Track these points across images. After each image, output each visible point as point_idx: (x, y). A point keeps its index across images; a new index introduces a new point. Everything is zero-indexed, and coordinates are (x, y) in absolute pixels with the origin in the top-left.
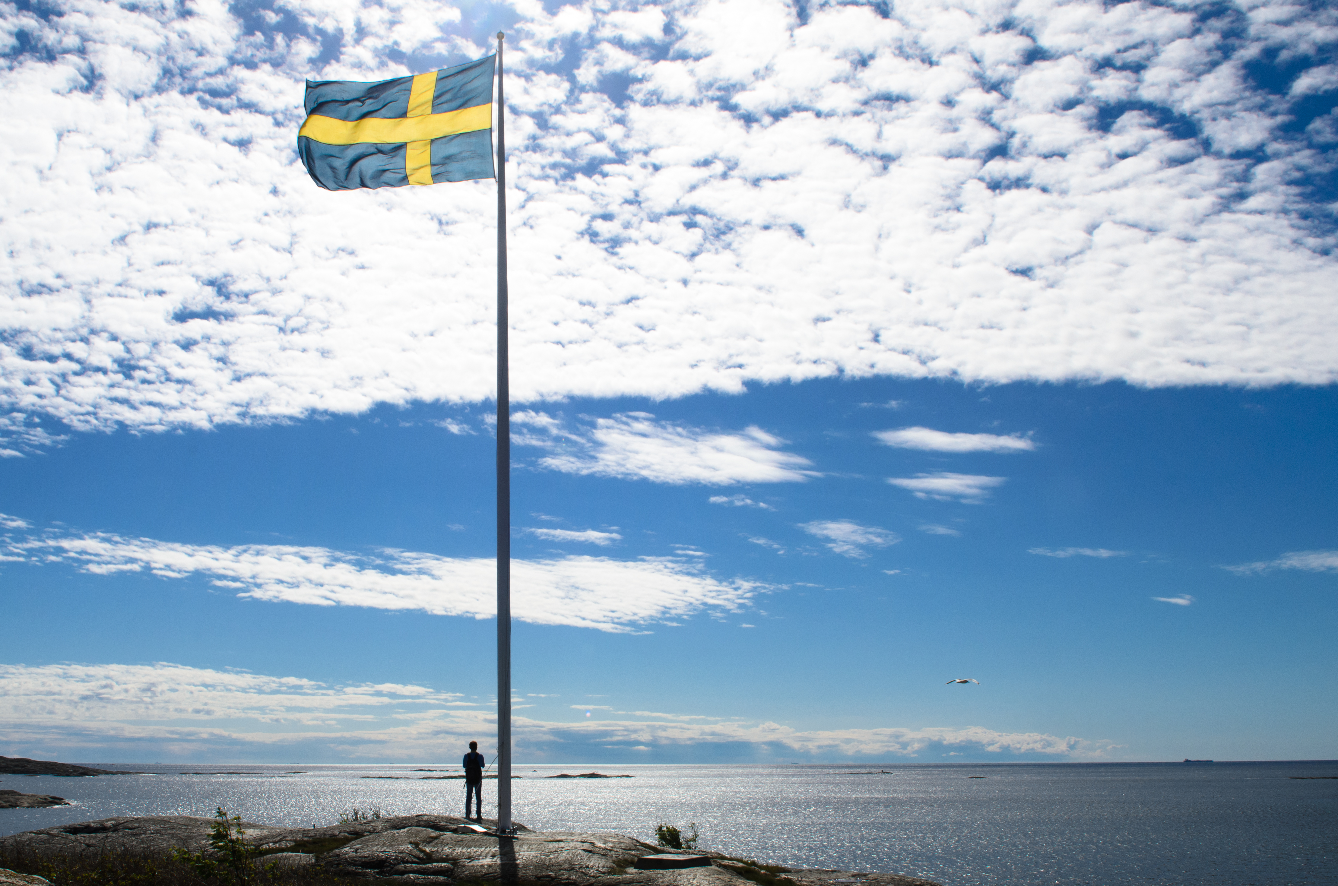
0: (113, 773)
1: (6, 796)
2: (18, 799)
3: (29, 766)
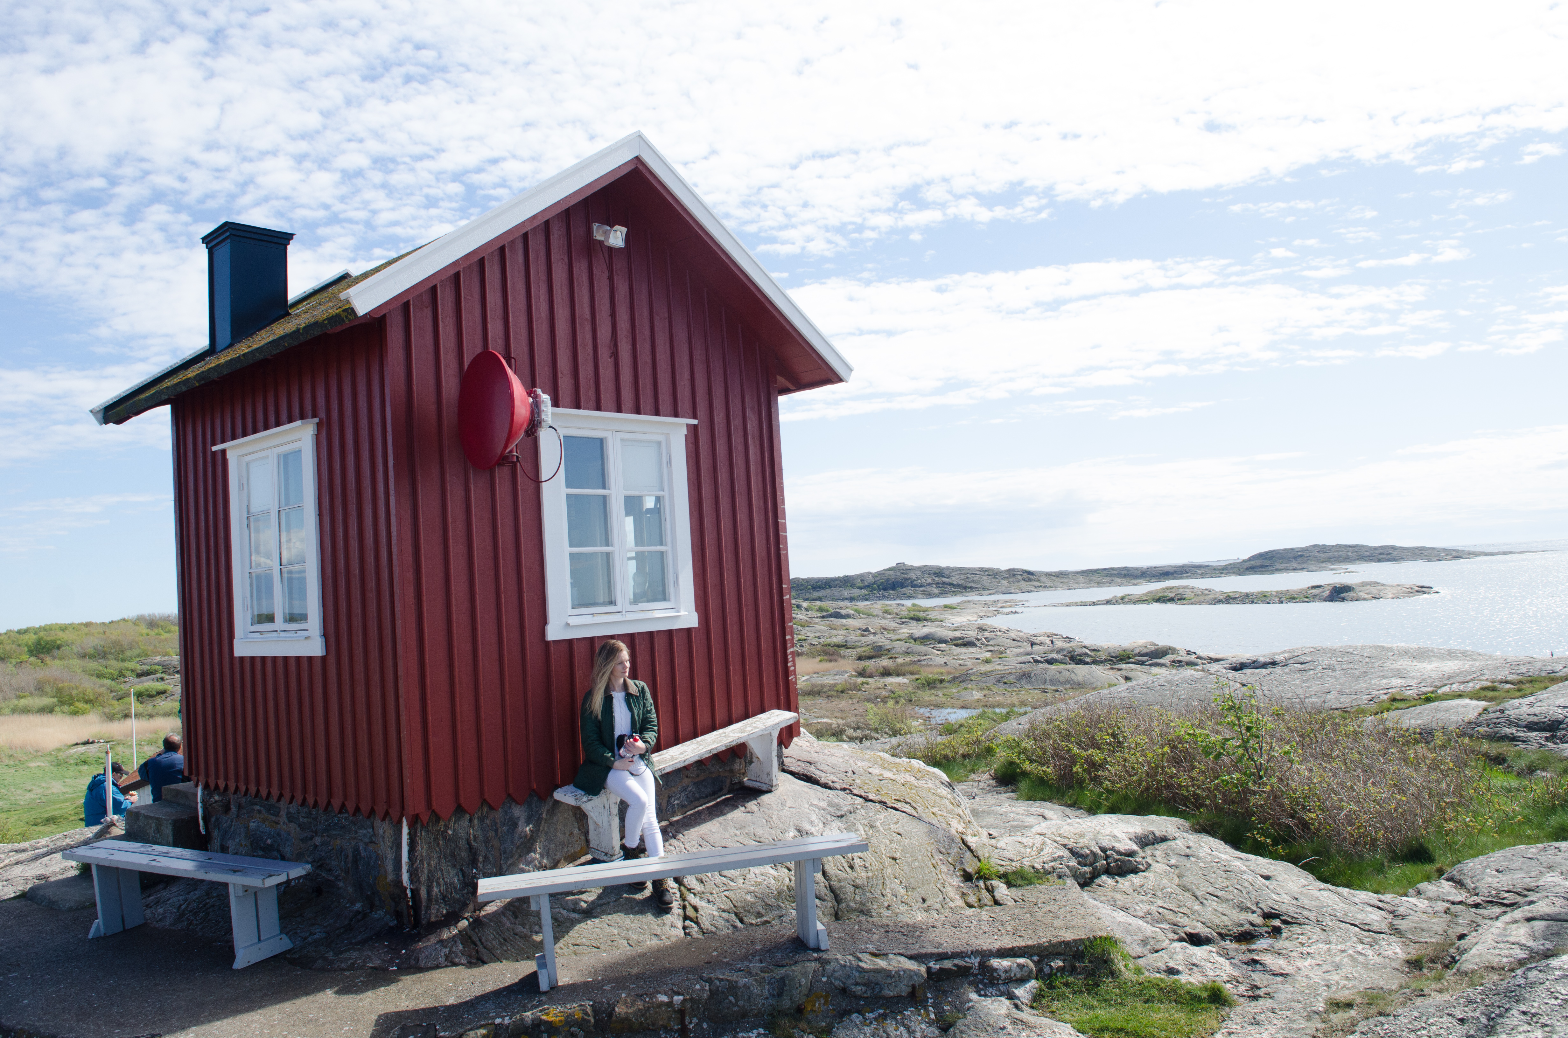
0: (1492, 554)
1: (1368, 587)
2: (1381, 590)
3: (1395, 553)
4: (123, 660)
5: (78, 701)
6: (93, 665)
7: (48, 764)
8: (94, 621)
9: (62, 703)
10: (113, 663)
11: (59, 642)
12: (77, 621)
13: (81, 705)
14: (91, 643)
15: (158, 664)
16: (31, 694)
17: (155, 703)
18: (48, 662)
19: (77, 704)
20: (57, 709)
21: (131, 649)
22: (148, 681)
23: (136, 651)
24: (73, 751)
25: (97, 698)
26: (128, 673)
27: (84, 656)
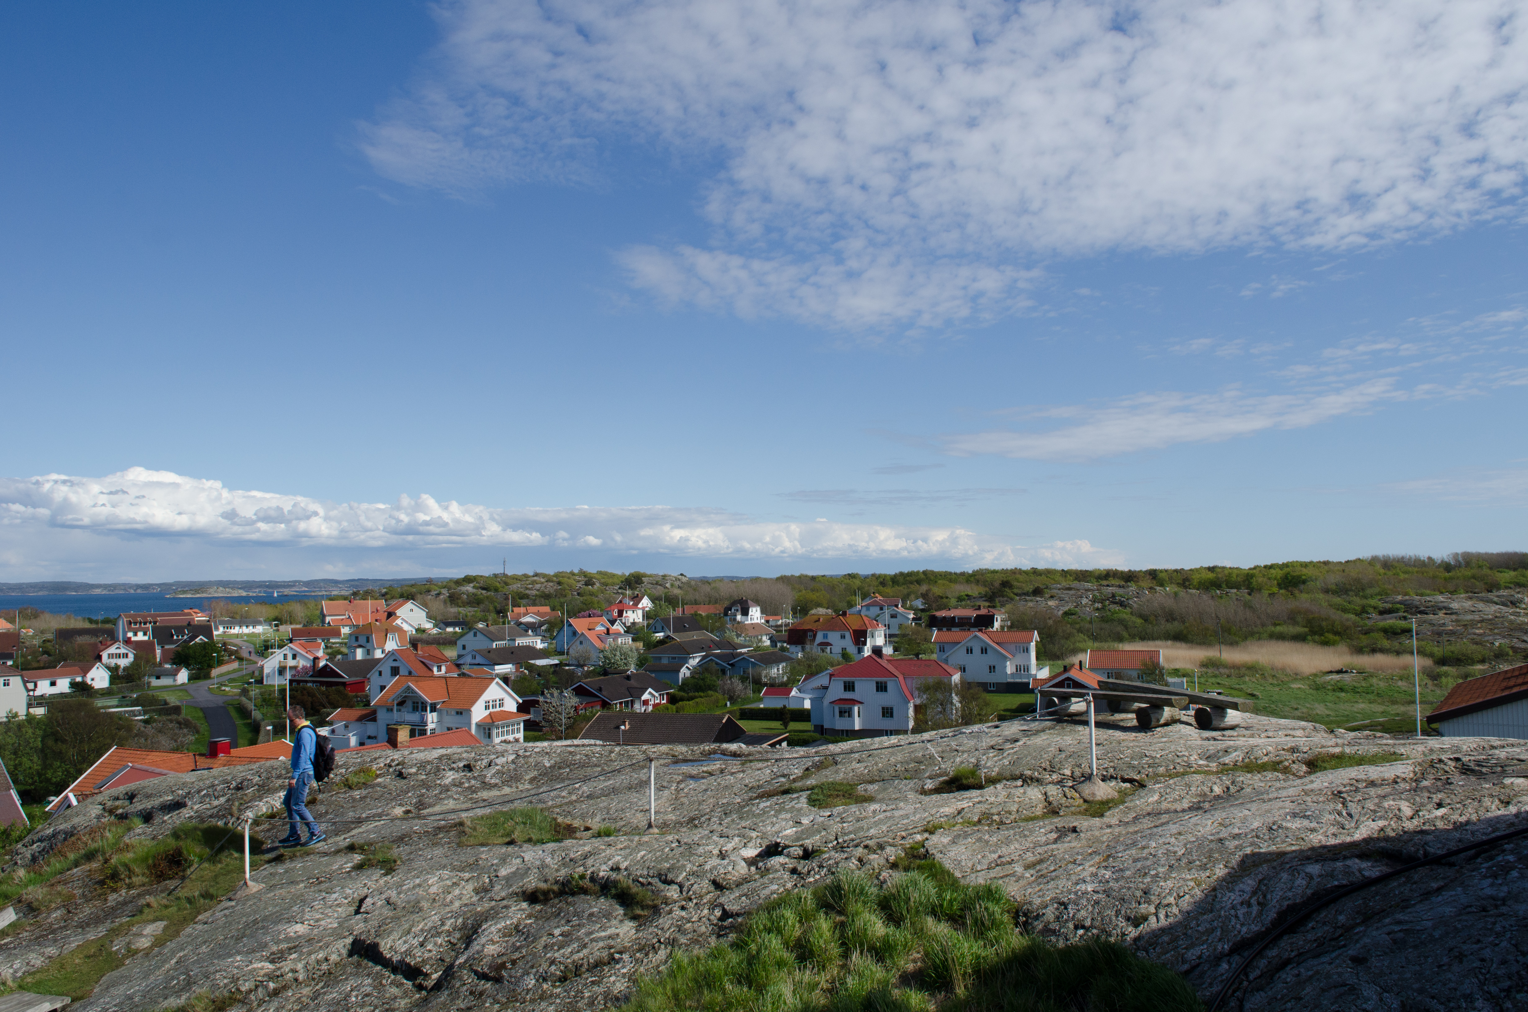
4: (1366, 597)
5: (1328, 632)
6: (1337, 600)
7: (1307, 687)
8: (1331, 560)
9: (1313, 633)
10: (1357, 600)
11: (1304, 577)
12: (1315, 560)
13: (1331, 636)
14: (1333, 579)
15: (1400, 603)
16: (1285, 622)
17: (1401, 641)
18: (1298, 595)
19: (1326, 634)
20: (1309, 637)
21: (1371, 587)
22: (1391, 619)
23: (1377, 590)
24: (1329, 677)
25: (1345, 631)
26: (1371, 610)
27: (1327, 591)
